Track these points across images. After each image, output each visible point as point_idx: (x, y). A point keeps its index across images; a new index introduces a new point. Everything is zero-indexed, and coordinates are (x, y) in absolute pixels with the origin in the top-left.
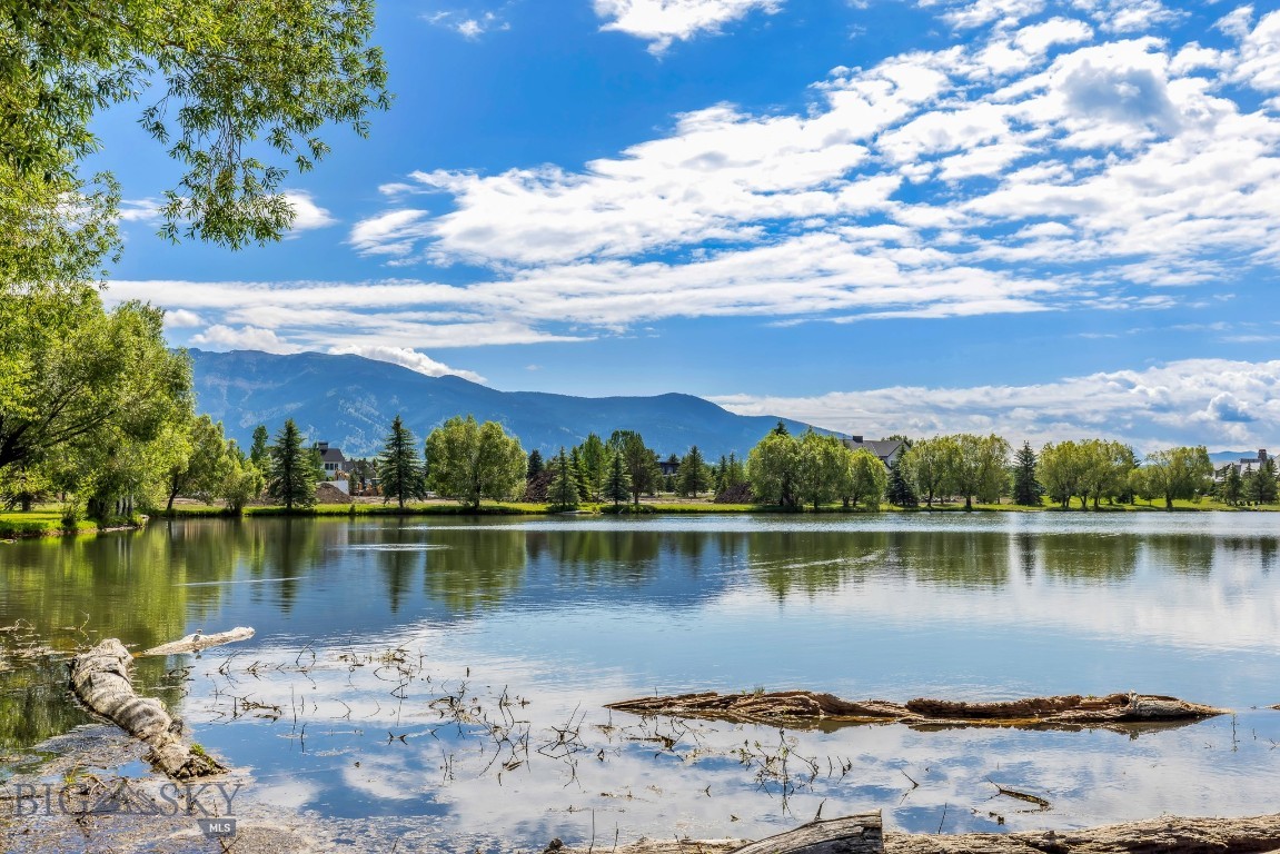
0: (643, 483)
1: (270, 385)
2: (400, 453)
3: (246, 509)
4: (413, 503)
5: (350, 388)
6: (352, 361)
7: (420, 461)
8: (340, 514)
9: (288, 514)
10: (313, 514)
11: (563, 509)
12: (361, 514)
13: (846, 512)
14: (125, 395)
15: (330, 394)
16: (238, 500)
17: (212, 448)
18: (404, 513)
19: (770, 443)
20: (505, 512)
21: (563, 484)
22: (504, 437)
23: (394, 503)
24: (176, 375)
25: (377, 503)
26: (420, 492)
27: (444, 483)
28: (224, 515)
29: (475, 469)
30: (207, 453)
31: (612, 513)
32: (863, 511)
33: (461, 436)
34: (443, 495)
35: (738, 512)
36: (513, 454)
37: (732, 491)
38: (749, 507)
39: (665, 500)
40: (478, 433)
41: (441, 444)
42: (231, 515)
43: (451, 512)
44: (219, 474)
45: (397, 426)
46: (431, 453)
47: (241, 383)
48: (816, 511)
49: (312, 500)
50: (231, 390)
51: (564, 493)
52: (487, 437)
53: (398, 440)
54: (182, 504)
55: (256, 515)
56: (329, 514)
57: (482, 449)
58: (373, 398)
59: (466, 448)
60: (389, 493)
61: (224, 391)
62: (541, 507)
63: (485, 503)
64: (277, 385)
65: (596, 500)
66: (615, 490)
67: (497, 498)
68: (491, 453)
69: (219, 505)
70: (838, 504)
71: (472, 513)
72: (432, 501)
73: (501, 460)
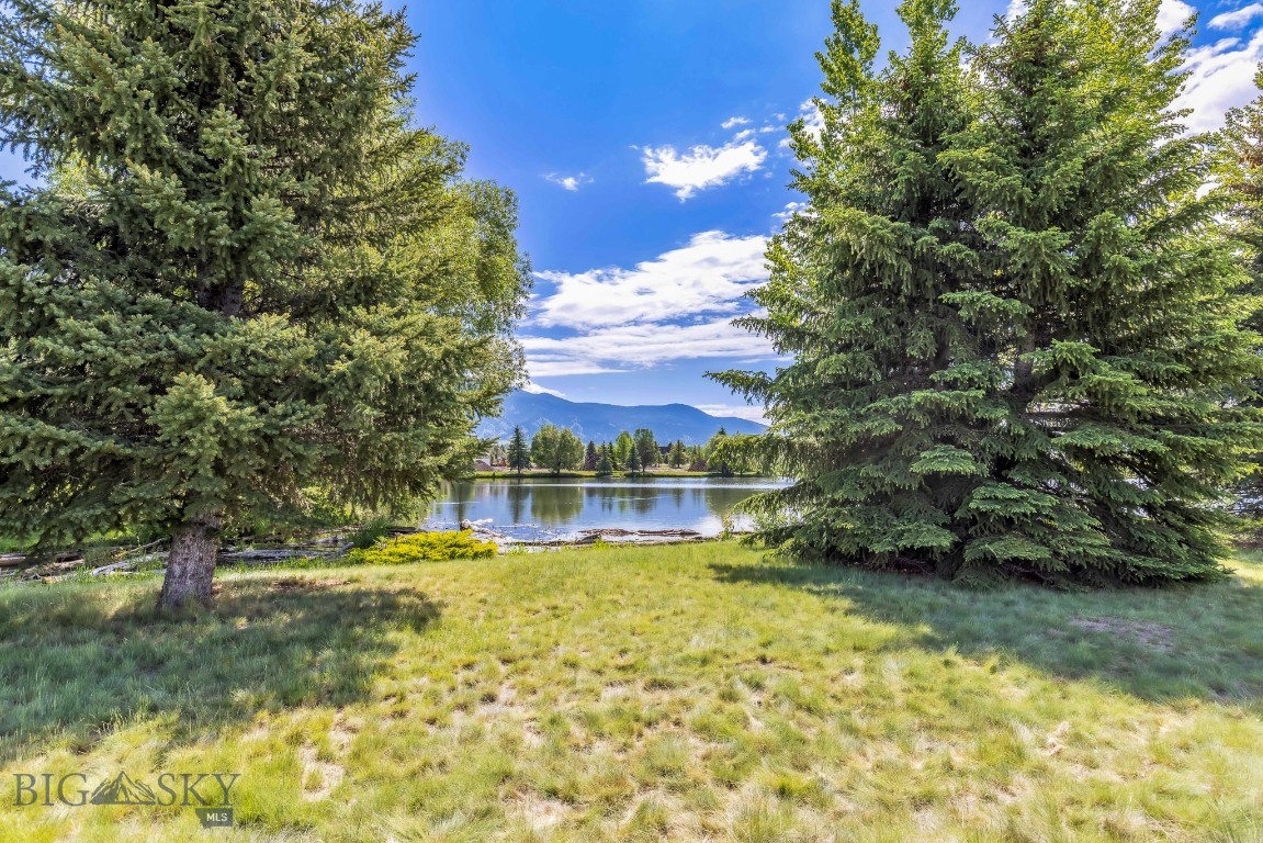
0: (648, 460)
2: (518, 444)
4: (525, 471)
7: (528, 445)
8: (488, 477)
10: (474, 478)
11: (604, 475)
12: (497, 477)
18: (520, 477)
20: (573, 476)
21: (605, 461)
22: (574, 436)
23: (515, 471)
25: (507, 471)
26: (530, 467)
27: (541, 461)
29: (558, 454)
31: (632, 477)
33: (549, 435)
34: (540, 467)
35: (700, 477)
36: (578, 445)
37: (698, 464)
38: (705, 474)
39: (664, 468)
40: (559, 435)
41: (540, 440)
43: (545, 476)
45: (517, 431)
46: (535, 446)
49: (472, 470)
51: (605, 466)
52: (563, 436)
53: (518, 438)
56: (481, 477)
57: (561, 443)
59: (552, 442)
60: (513, 465)
62: (593, 473)
63: (562, 471)
65: (622, 470)
66: (633, 464)
67: (569, 469)
68: (566, 445)
71: (556, 477)
72: (535, 471)
73: (572, 449)
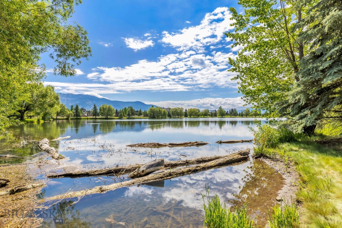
0: (133, 114)
1: (74, 99)
2: (95, 109)
3: (70, 118)
4: (97, 117)
5: (87, 100)
6: (87, 96)
7: (98, 111)
8: (86, 119)
9: (77, 119)
10: (81, 119)
11: (121, 118)
12: (89, 119)
13: (162, 118)
14: (48, 100)
15: (84, 100)
16: (68, 116)
17: (64, 109)
18: (96, 119)
19: (151, 108)
20: (112, 118)
21: (121, 114)
22: (112, 107)
23: (94, 117)
24: (57, 97)
25: (92, 117)
26: (98, 115)
27: (102, 114)
28: (66, 119)
29: (107, 112)
30: (63, 109)
31: (128, 118)
32: (164, 118)
33: (105, 107)
34: (102, 116)
35: (147, 118)
36: (113, 110)
37: (146, 115)
38: (148, 117)
39: (136, 116)
40: (108, 107)
41: (102, 108)
42: (67, 119)
43: (103, 118)
44: (65, 113)
45: (95, 105)
46: (100, 110)
47: (69, 99)
48: (158, 118)
49: (81, 117)
50: (67, 99)
51: (121, 116)
52: (109, 107)
53: (95, 107)
54: (58, 117)
55: (71, 119)
56: (84, 119)
57: (108, 109)
58: (91, 101)
59: (106, 109)
60: (93, 116)
61: (66, 100)
62: (118, 118)
63: (109, 117)
64: (75, 99)
65: (126, 117)
66: (129, 115)
67: (111, 116)
68: (110, 110)
69: (65, 117)
70: (161, 117)
71: (107, 119)
72: (100, 117)
73: (111, 111)
